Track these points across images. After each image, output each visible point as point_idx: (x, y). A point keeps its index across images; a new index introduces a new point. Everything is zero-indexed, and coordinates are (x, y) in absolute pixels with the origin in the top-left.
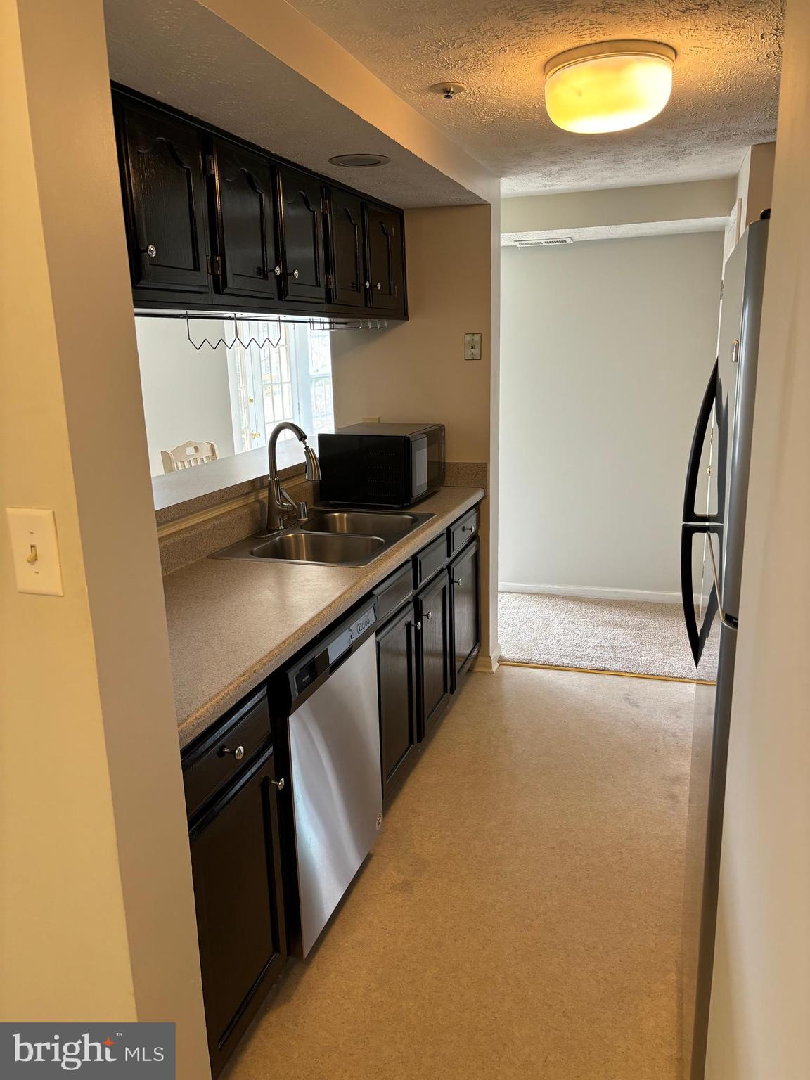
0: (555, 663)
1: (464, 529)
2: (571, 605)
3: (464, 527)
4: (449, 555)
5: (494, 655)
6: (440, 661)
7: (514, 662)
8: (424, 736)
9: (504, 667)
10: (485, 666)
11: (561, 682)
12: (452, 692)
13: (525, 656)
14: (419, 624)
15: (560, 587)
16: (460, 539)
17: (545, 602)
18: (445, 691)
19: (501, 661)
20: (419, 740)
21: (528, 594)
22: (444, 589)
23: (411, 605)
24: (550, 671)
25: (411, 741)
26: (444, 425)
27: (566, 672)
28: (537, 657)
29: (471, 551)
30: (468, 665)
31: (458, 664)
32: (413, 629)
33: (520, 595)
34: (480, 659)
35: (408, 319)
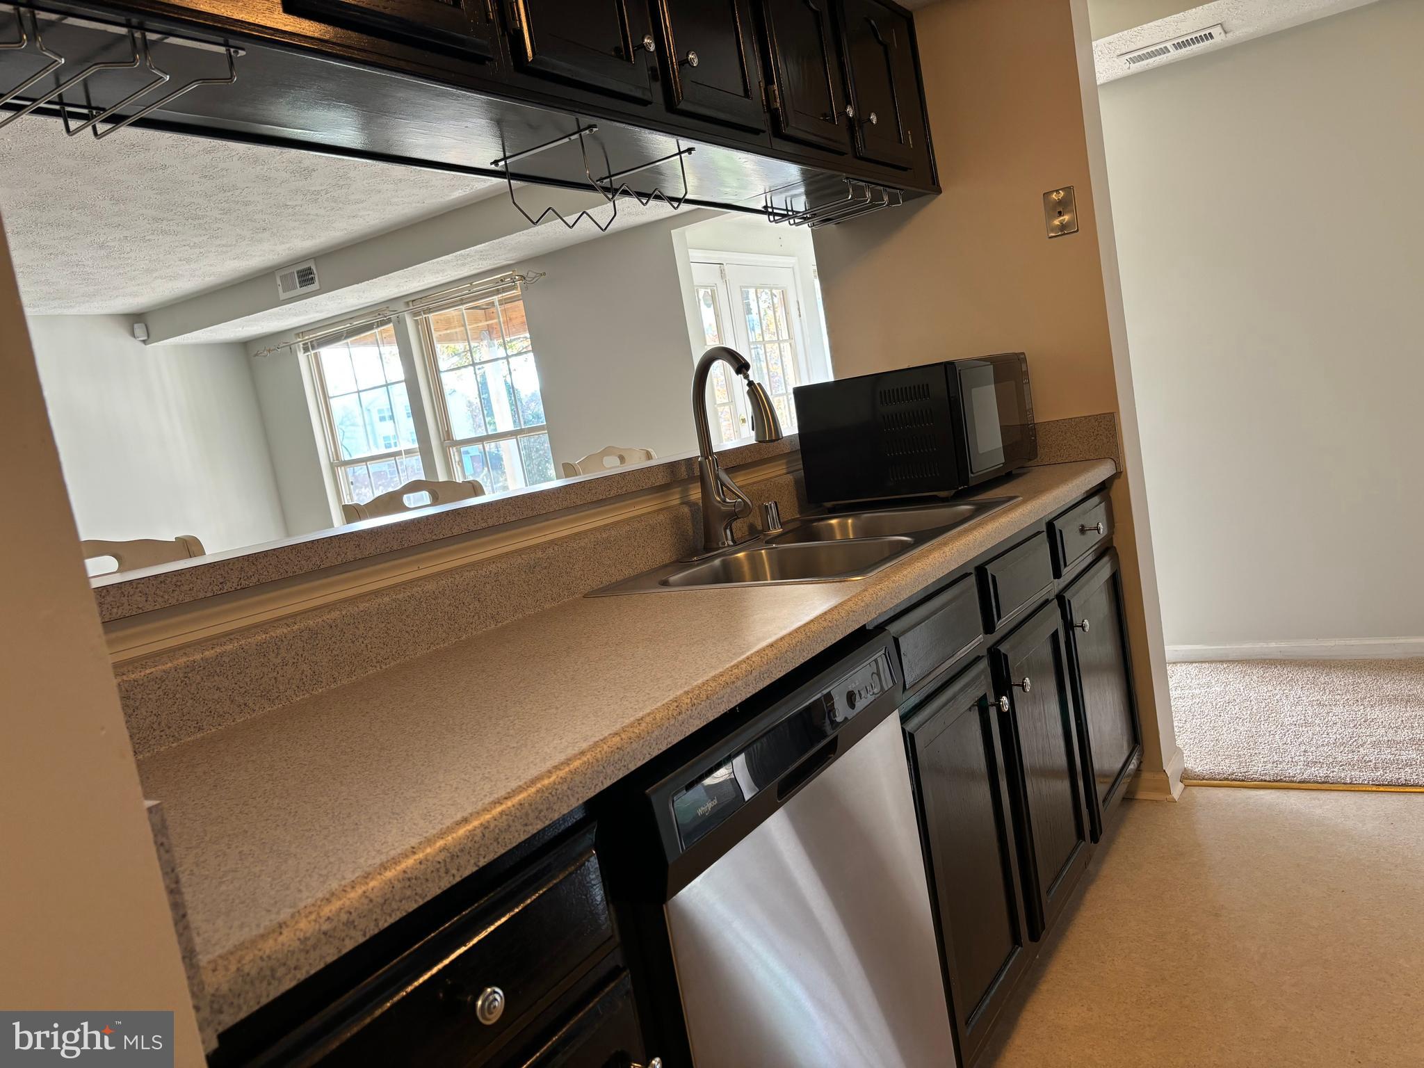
0: (1299, 778)
1: (1083, 530)
2: (1309, 674)
3: (1083, 526)
4: (1057, 574)
5: (1171, 768)
6: (1064, 786)
7: (1214, 779)
8: (1043, 928)
9: (1195, 790)
10: (1156, 789)
11: (1318, 811)
12: (1095, 838)
13: (1234, 767)
14: (1004, 699)
15: (1283, 645)
16: (1078, 550)
17: (1257, 672)
18: (1080, 835)
19: (1188, 778)
20: (1035, 936)
21: (1222, 662)
22: (1055, 636)
23: (984, 665)
24: (1292, 793)
25: (1016, 940)
26: (1023, 353)
27: (1327, 793)
28: (1258, 768)
29: (1104, 571)
30: (1121, 789)
31: (1101, 789)
32: (993, 713)
33: (1206, 665)
34: (1146, 776)
35: (939, 191)
